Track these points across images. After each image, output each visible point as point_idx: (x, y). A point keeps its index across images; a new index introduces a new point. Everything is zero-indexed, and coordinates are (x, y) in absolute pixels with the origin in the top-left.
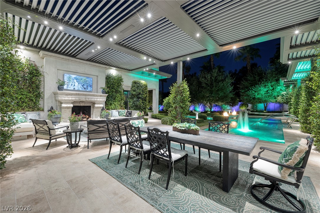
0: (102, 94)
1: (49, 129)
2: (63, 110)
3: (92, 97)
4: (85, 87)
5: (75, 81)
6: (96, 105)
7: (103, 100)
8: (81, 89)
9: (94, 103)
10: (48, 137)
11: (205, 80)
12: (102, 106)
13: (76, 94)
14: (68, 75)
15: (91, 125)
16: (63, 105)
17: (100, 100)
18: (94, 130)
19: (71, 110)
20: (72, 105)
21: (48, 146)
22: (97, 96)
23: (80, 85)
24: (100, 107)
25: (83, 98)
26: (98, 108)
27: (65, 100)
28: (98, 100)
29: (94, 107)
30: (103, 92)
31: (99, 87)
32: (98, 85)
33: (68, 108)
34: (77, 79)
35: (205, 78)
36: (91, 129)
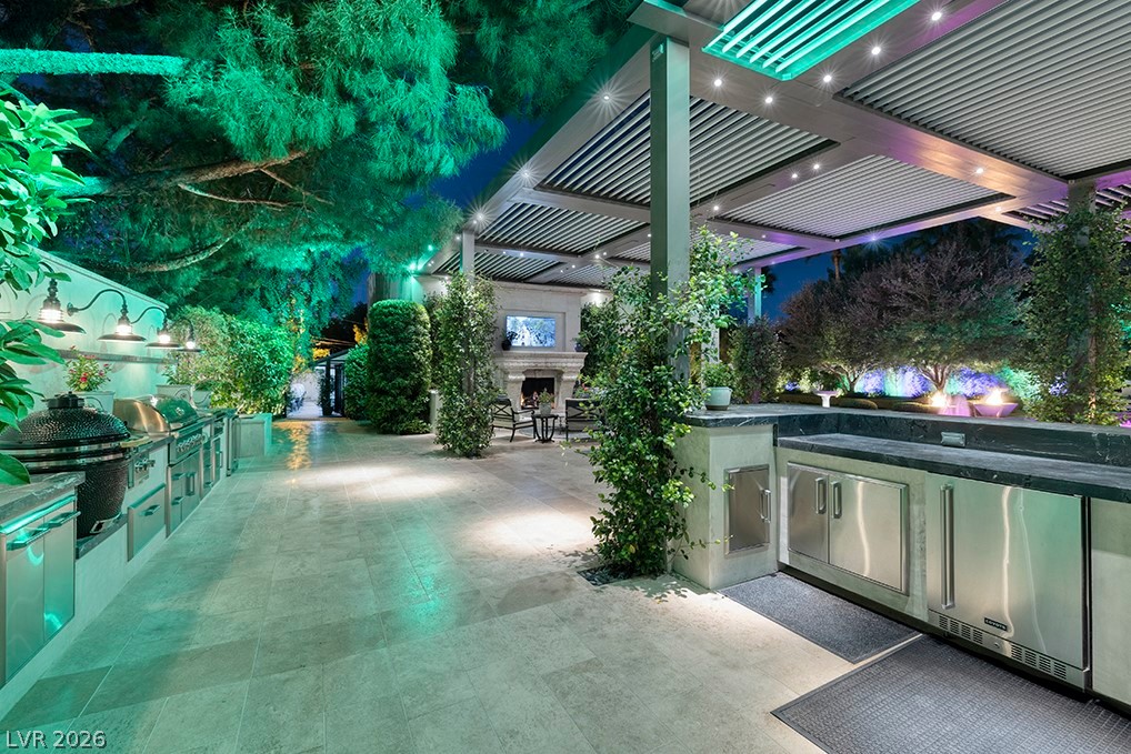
0: (575, 353)
1: (513, 413)
2: (509, 386)
3: (558, 360)
4: (542, 338)
5: (525, 328)
6: (565, 377)
7: (579, 365)
8: (534, 344)
9: (560, 373)
10: (511, 424)
11: (903, 282)
12: (574, 377)
13: (532, 356)
14: (512, 318)
15: (570, 408)
16: (511, 377)
17: (573, 365)
18: (575, 416)
19: (521, 385)
20: (523, 377)
21: (512, 439)
22: (566, 357)
23: (534, 336)
24: (573, 381)
25: (541, 363)
26: (568, 381)
27: (514, 368)
28: (569, 365)
29: (560, 380)
30: (578, 350)
31: (568, 338)
32: (567, 333)
33: (516, 382)
34: (527, 324)
35: (905, 276)
36: (570, 414)
